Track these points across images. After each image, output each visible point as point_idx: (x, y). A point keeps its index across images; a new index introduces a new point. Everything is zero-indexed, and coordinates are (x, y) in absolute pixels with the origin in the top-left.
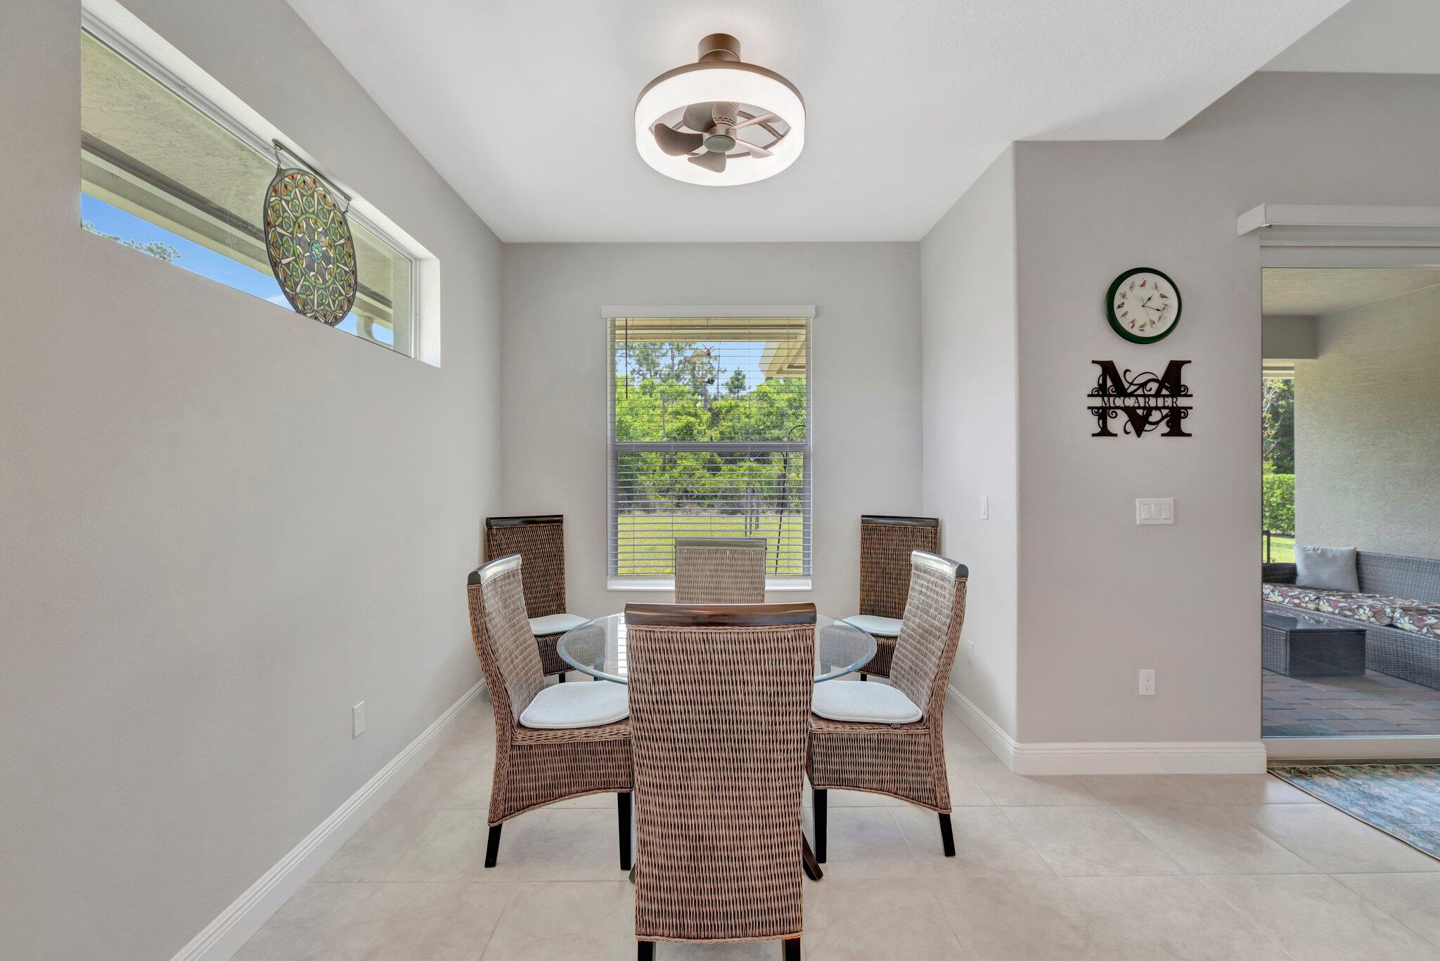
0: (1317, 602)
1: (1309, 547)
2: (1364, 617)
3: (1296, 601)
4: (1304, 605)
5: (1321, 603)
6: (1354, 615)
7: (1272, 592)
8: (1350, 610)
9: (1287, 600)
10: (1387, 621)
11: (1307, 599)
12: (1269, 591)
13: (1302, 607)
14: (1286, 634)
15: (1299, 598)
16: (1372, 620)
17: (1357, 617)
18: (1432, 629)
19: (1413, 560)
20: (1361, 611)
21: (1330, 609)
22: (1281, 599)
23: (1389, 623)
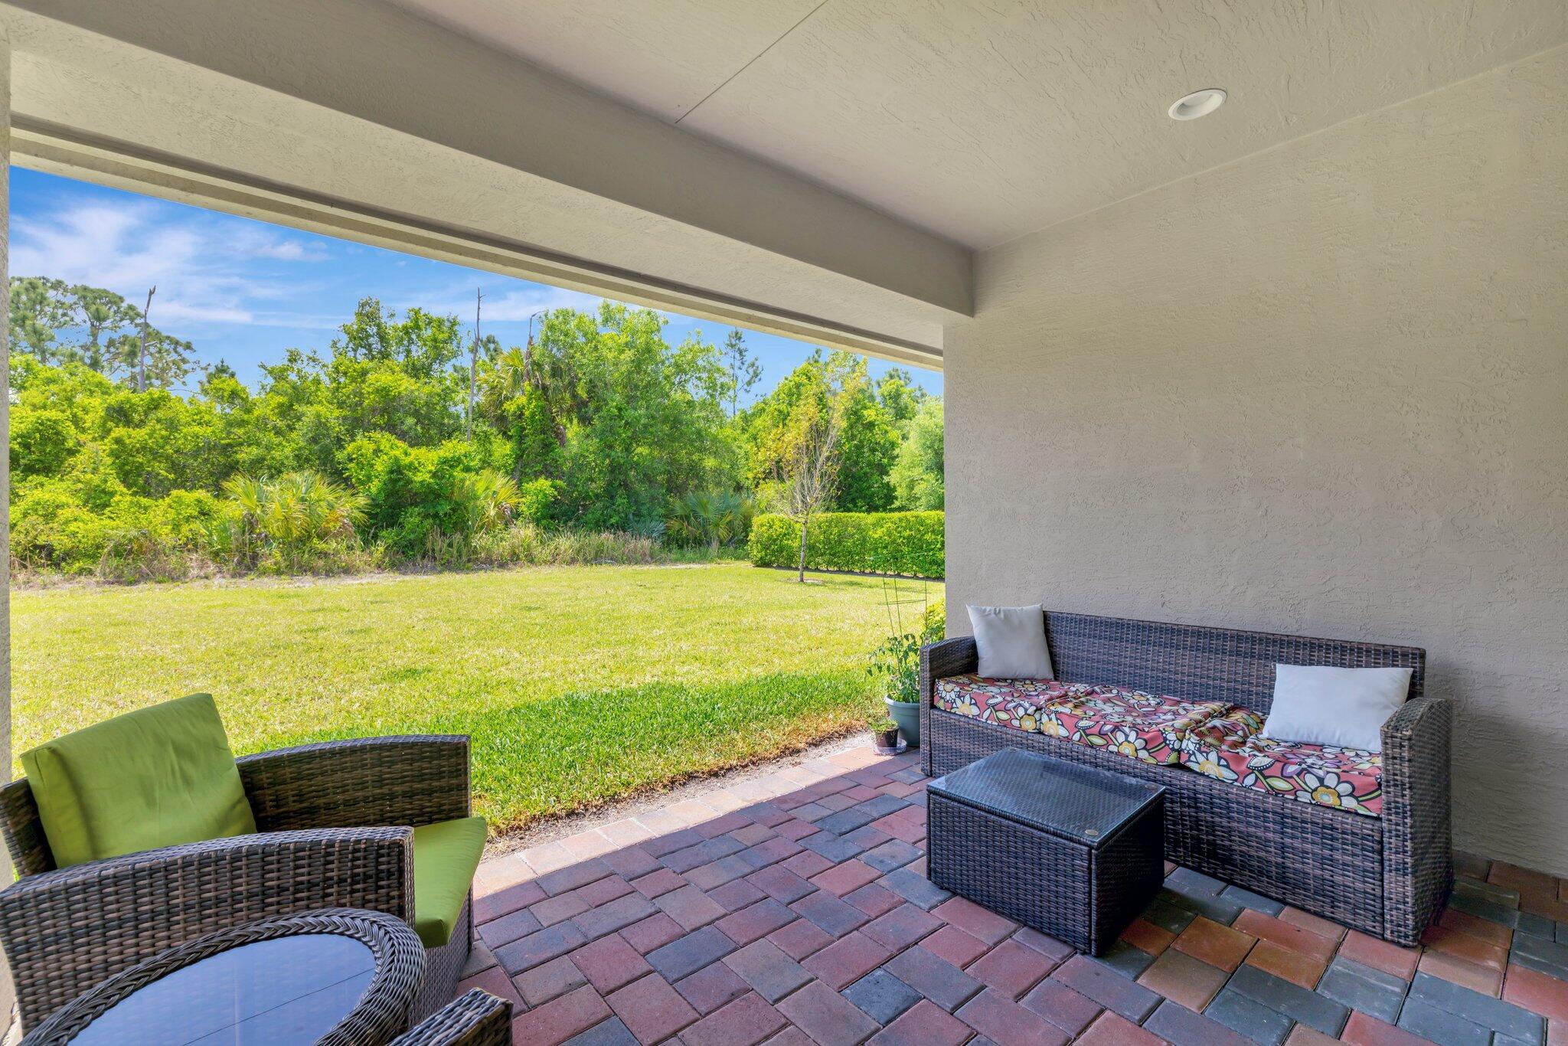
0: (1037, 716)
1: (988, 609)
2: (1127, 750)
3: (1003, 716)
4: (1016, 723)
5: (1045, 718)
6: (1108, 745)
7: (959, 697)
8: (1101, 735)
9: (986, 714)
10: (1172, 758)
11: (1021, 711)
12: (953, 695)
13: (1013, 727)
14: (1090, 854)
15: (1006, 710)
16: (1143, 754)
17: (1112, 748)
18: (1266, 778)
19: (1128, 624)
20: (1121, 737)
21: (1063, 732)
22: (975, 711)
23: (1175, 761)
